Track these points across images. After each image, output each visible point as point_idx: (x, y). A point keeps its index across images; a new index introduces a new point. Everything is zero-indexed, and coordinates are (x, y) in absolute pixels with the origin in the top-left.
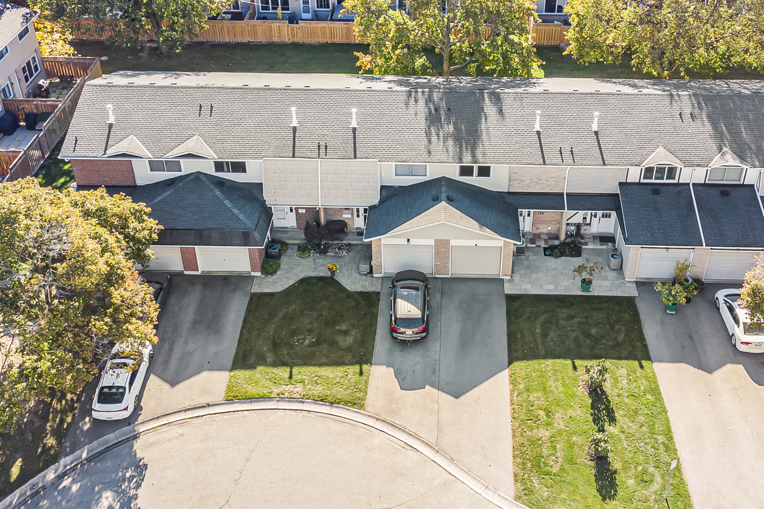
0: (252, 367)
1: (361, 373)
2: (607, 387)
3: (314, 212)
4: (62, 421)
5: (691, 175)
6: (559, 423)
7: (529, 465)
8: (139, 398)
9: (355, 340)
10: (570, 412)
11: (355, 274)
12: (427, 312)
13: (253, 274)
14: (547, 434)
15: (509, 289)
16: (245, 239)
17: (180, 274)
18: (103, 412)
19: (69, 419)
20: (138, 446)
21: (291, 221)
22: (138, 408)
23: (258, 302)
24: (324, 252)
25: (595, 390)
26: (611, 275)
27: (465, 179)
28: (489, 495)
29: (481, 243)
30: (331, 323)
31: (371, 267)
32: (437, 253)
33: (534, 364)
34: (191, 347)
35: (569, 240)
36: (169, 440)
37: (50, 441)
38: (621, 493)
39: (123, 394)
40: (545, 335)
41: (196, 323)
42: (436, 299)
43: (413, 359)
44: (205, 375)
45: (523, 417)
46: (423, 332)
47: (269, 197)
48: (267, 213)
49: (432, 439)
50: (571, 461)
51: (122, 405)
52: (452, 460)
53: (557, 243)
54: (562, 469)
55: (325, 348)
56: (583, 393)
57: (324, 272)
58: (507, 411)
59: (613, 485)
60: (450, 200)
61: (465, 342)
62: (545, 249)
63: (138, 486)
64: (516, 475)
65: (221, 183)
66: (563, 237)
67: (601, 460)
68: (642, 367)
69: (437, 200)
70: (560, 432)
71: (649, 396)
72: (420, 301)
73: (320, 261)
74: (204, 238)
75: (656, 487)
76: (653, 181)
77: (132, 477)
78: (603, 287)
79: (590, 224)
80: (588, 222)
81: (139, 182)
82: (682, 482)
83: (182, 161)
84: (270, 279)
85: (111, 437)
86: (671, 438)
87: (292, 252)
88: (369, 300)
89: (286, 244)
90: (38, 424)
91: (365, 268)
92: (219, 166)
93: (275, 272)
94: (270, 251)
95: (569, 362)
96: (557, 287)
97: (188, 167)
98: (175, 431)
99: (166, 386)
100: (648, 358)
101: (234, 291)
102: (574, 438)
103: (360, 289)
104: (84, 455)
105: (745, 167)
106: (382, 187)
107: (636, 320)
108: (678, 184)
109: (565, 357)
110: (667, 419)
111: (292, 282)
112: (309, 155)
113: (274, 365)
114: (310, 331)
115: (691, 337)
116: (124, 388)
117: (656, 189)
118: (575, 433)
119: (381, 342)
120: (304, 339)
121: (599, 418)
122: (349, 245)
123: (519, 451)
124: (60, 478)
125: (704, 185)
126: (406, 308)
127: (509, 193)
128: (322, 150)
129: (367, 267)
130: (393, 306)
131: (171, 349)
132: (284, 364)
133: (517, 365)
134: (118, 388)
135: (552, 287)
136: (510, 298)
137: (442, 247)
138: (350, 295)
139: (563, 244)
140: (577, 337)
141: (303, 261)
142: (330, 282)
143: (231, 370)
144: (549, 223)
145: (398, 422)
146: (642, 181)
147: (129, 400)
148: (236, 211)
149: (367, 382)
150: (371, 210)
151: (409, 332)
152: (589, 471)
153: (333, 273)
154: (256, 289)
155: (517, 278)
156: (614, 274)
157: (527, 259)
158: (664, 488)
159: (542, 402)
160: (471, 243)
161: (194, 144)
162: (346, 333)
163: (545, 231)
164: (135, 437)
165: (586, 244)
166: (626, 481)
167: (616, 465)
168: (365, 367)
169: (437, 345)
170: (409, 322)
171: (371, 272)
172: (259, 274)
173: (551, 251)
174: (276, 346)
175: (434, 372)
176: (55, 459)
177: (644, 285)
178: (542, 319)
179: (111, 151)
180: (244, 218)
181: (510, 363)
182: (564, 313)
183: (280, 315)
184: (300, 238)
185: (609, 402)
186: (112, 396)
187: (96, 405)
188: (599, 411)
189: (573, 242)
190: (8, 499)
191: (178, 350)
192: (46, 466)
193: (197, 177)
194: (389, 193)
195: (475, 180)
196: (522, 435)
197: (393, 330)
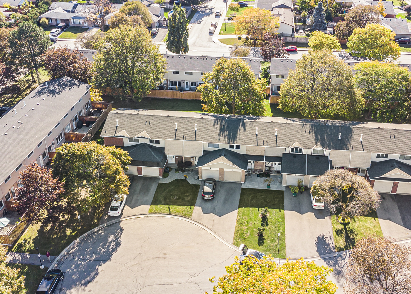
0: (157, 205)
1: (191, 208)
2: (268, 216)
3: (181, 158)
4: (99, 216)
5: (307, 152)
6: (250, 225)
7: (239, 236)
8: (122, 211)
9: (190, 199)
10: (255, 222)
11: (193, 179)
12: (214, 191)
13: (160, 177)
14: (246, 228)
15: (243, 186)
16: (158, 165)
17: (137, 176)
18: (111, 213)
19: (101, 215)
20: (121, 224)
21: (173, 161)
22: (122, 214)
23: (161, 186)
24: (183, 172)
25: (264, 217)
26: (278, 184)
27: (232, 149)
28: (225, 243)
29: (234, 170)
30: (184, 193)
31: (198, 177)
32: (220, 173)
33: (247, 209)
34: (139, 198)
35: (266, 172)
36: (131, 223)
37: (96, 221)
38: (265, 244)
39: (118, 209)
40: (252, 200)
41: (141, 191)
42: (218, 188)
43: (208, 205)
44: (142, 206)
45: (240, 223)
46: (212, 197)
47: (166, 152)
48: (166, 157)
49: (210, 227)
50: (252, 235)
51: (117, 212)
52: (216, 233)
53: (262, 173)
54: (249, 237)
55: (180, 200)
56: (260, 217)
57: (183, 178)
58: (235, 221)
59: (263, 242)
60: (225, 156)
61: (225, 201)
62: (258, 174)
63: (121, 234)
64: (234, 238)
65: (151, 147)
66: (264, 171)
67: (261, 236)
68: (280, 211)
69: (221, 155)
70: (250, 228)
71: (280, 219)
72: (212, 187)
73: (182, 174)
74: (145, 164)
75: (276, 243)
76: (294, 153)
77: (119, 232)
78: (274, 187)
79: (274, 167)
80: (273, 166)
81: (125, 145)
82: (284, 243)
83: (139, 139)
84: (165, 179)
85: (114, 221)
86: (285, 231)
87: (173, 171)
88: (197, 188)
89: (171, 168)
90: (92, 216)
91: (196, 177)
92: (151, 141)
93: (167, 177)
94: (166, 170)
95: (257, 209)
96: (259, 186)
97: (141, 141)
98: (133, 221)
99: (130, 209)
100: (283, 209)
101: (153, 182)
102: (254, 229)
103: (194, 184)
104: (105, 225)
105: (325, 150)
106: (204, 151)
107: (283, 198)
108: (303, 154)
109: (256, 207)
110: (285, 226)
111: (172, 180)
112: (180, 139)
113: (165, 204)
114: (176, 195)
115: (299, 204)
116: (118, 207)
117: (295, 156)
118: (255, 228)
119: (199, 200)
120: (174, 197)
121: (263, 224)
122: (192, 170)
123: (236, 232)
124: (98, 231)
125: (311, 155)
126: (207, 189)
127: (246, 155)
128: (185, 137)
129: (197, 176)
130: (203, 188)
131: (133, 198)
132: (167, 204)
133: (240, 209)
134: (116, 206)
135: (257, 186)
136: (243, 189)
137: (221, 171)
138: (190, 185)
139: (264, 173)
140: (262, 201)
141: (177, 174)
142: (184, 181)
143: (151, 205)
144: (260, 166)
145: (201, 222)
146: (290, 153)
148: (156, 156)
149: (193, 211)
150: (200, 158)
151: (207, 196)
152: (257, 238)
153: (186, 178)
154: (160, 182)
155: (246, 183)
156: (279, 184)
157: (251, 177)
158: (278, 244)
159: (247, 219)
160: (231, 170)
161: (144, 134)
162: (188, 196)
163: (259, 169)
164: (121, 222)
165: (272, 174)
166: (267, 242)
167: (265, 236)
169: (217, 201)
170: (208, 193)
171: (198, 178)
172: (162, 177)
173: (260, 175)
174: (165, 199)
175: (214, 209)
176: (97, 226)
177: (287, 187)
178: (252, 195)
179: (117, 135)
180: (158, 158)
181: (239, 208)
182: (259, 194)
183: (168, 190)
184: (176, 167)
185: (267, 220)
186: (115, 209)
187: (110, 211)
188: (264, 223)
189: (267, 173)
190: (84, 234)
191: (134, 198)
192: (94, 227)
193: (144, 144)
194: (206, 153)
195: (234, 150)
196: (238, 228)
197: (203, 196)
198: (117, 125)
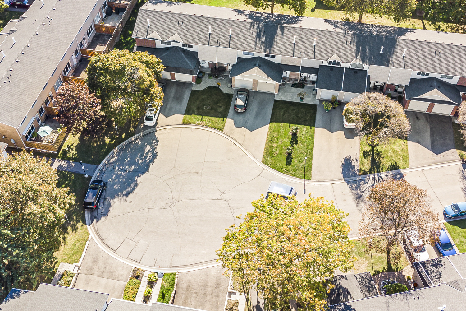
0: (191, 115)
1: (223, 121)
2: (298, 134)
3: (214, 64)
4: (135, 124)
5: (344, 65)
6: (280, 143)
7: (268, 153)
8: (157, 120)
9: (223, 110)
10: (285, 140)
11: (226, 87)
12: (246, 104)
13: (193, 83)
14: (276, 145)
15: (276, 98)
16: (191, 72)
17: (169, 80)
18: (146, 123)
19: (137, 124)
20: (157, 134)
21: (207, 65)
22: (156, 123)
23: (194, 93)
24: (217, 77)
25: (294, 134)
26: (312, 96)
27: (267, 58)
28: (254, 160)
29: (268, 82)
30: (217, 103)
32: (253, 83)
33: (278, 124)
34: (172, 106)
35: (301, 82)
36: (165, 133)
37: (132, 129)
38: (292, 164)
39: (152, 119)
40: (284, 115)
41: (174, 98)
42: (251, 98)
43: (240, 118)
44: (176, 115)
45: (270, 139)
46: (244, 110)
47: (200, 57)
48: (199, 63)
49: (241, 143)
50: (281, 154)
51: (152, 122)
52: (246, 149)
53: (297, 82)
54: (277, 155)
55: (213, 111)
56: (290, 134)
57: (216, 85)
58: (266, 137)
59: (291, 162)
60: (259, 66)
61: (257, 115)
62: (292, 84)
63: (157, 145)
64: (263, 156)
65: (184, 51)
66: (299, 81)
67: (289, 155)
68: (311, 128)
69: (255, 66)
70: (279, 145)
71: (310, 138)
72: (245, 100)
73: (215, 80)
74: (178, 71)
75: (303, 164)
76: (332, 65)
77: (155, 143)
78: (308, 100)
79: (309, 77)
81: (157, 47)
82: (311, 163)
83: (172, 42)
84: (198, 85)
85: (149, 131)
86: (313, 151)
87: (206, 76)
88: (229, 97)
89: (205, 73)
90: (128, 124)
91: (229, 85)
92: (184, 45)
93: (200, 83)
94: (199, 75)
95: (289, 124)
96: (292, 99)
97: (173, 44)
98: (167, 131)
99: (165, 117)
100: (314, 126)
101: (187, 88)
102: (283, 147)
103: (227, 92)
104: (142, 134)
105: (364, 65)
106: (238, 58)
107: (315, 114)
108: (340, 67)
109: (288, 123)
110: (313, 145)
111: (205, 87)
112: (214, 45)
113: (198, 115)
114: (209, 105)
115: (331, 120)
116: (153, 117)
117: (332, 68)
118: (284, 146)
119: (231, 112)
120: (207, 107)
121: (293, 143)
122: (226, 75)
123: (266, 149)
124: (135, 140)
125: (349, 69)
126: (240, 102)
127: (281, 64)
128: (218, 43)
129: (230, 85)
130: (236, 100)
131: (166, 106)
132: (200, 115)
133: (272, 123)
134: (151, 117)
135: (291, 98)
136: (276, 101)
137: (255, 82)
138: (224, 94)
139: (299, 83)
140: (294, 117)
141: (210, 80)
142: (217, 88)
143: (184, 115)
144: (295, 75)
145: (232, 136)
146: (328, 65)
147: (154, 120)
148: (189, 62)
149: (225, 123)
150: (234, 65)
151: (240, 109)
152: (285, 156)
153: (219, 86)
154: (193, 88)
155: (280, 94)
156: (313, 96)
157: (285, 87)
158: (305, 164)
159: (277, 136)
160: (265, 82)
161: (176, 37)
162: (220, 107)
163: (294, 78)
164: (156, 131)
165: (307, 84)
166: (295, 161)
167: (293, 156)
168: (225, 119)
169: (249, 114)
170: (240, 106)
171: (231, 87)
172: (195, 83)
173: (294, 85)
174: (198, 108)
175: (246, 123)
176: (133, 135)
177: (321, 101)
178: (284, 109)
179: (148, 37)
180: (191, 65)
181: (270, 123)
182: (292, 108)
183: (200, 99)
184: (208, 72)
185: (297, 138)
186: (149, 119)
187: (145, 121)
188: (293, 141)
189: (302, 83)
190: (122, 143)
191: (168, 106)
192: (131, 136)
193: (176, 48)
194: (240, 60)
195: (270, 59)
196: (268, 145)
197: (235, 108)
198: (149, 24)
